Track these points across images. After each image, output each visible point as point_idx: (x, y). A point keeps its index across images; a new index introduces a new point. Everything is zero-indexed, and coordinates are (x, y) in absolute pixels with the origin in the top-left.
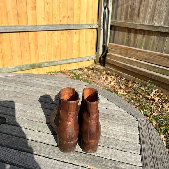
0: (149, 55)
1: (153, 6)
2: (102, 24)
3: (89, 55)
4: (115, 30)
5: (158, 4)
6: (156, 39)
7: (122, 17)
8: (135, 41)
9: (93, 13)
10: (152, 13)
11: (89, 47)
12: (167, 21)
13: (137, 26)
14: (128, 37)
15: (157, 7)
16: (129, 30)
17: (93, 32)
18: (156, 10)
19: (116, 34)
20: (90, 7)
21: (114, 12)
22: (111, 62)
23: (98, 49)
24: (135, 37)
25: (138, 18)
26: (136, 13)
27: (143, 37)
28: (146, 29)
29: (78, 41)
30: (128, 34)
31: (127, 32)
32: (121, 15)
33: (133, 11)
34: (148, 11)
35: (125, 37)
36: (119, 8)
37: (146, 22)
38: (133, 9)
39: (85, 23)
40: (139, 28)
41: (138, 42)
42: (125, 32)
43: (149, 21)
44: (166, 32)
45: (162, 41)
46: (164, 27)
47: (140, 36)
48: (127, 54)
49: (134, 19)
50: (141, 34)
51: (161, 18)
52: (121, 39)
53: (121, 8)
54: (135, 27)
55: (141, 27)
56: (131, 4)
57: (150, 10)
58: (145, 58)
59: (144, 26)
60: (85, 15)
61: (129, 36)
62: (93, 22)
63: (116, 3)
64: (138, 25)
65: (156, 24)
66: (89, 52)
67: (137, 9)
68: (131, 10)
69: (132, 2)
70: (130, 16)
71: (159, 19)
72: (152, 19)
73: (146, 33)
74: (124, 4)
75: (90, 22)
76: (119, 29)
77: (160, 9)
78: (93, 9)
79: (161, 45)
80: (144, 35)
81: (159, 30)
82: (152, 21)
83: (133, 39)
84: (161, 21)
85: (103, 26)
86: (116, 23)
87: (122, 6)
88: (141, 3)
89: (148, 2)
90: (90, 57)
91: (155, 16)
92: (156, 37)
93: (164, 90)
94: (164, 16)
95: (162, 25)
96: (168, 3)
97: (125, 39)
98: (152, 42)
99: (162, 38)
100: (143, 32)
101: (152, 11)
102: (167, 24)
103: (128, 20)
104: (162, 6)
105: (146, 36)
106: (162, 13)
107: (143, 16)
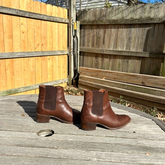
0: (118, 75)
1: (115, 35)
2: (72, 50)
3: (62, 78)
4: (83, 56)
6: (121, 62)
7: (90, 45)
8: (102, 64)
9: (64, 41)
10: (115, 40)
11: (62, 71)
12: (128, 46)
13: (103, 52)
14: (96, 61)
15: (119, 36)
16: (97, 55)
17: (65, 58)
18: (118, 38)
19: (85, 59)
20: (61, 36)
21: (82, 41)
22: (83, 84)
23: (69, 72)
24: (103, 60)
25: (104, 45)
26: (101, 41)
27: (110, 60)
28: (111, 53)
29: (51, 67)
30: (96, 59)
31: (95, 57)
32: (88, 42)
33: (98, 39)
34: (111, 39)
35: (94, 61)
36: (86, 37)
37: (111, 48)
38: (98, 38)
39: (57, 50)
40: (105, 53)
41: (106, 65)
42: (93, 56)
43: (114, 47)
44: (129, 55)
45: (126, 63)
46: (127, 51)
47: (106, 60)
49: (100, 46)
50: (107, 58)
51: (124, 44)
52: (90, 63)
53: (88, 37)
54: (102, 53)
55: (107, 52)
56: (96, 34)
57: (113, 38)
58: (114, 78)
59: (109, 52)
60: (57, 43)
62: (64, 49)
63: (83, 33)
64: (104, 51)
65: (120, 49)
66: (62, 76)
67: (102, 38)
68: (97, 38)
69: (97, 32)
70: (97, 43)
71: (121, 45)
72: (116, 45)
73: (112, 57)
74: (90, 34)
75: (62, 49)
76: (87, 55)
77: (122, 38)
78: (64, 38)
79: (125, 66)
80: (110, 58)
81: (123, 54)
82: (116, 47)
83: (101, 62)
84: (123, 47)
85: (73, 52)
86: (84, 49)
87: (89, 35)
88: (105, 32)
89: (111, 32)
90: (63, 80)
91: (118, 43)
92: (120, 60)
93: (135, 104)
94: (125, 43)
95: (125, 50)
96: (127, 33)
97: (94, 63)
98: (118, 64)
99: (126, 60)
100: (109, 56)
101: (115, 39)
102: (128, 49)
103: (95, 47)
104: (123, 35)
105: (112, 60)
106: (123, 40)
107: (108, 43)
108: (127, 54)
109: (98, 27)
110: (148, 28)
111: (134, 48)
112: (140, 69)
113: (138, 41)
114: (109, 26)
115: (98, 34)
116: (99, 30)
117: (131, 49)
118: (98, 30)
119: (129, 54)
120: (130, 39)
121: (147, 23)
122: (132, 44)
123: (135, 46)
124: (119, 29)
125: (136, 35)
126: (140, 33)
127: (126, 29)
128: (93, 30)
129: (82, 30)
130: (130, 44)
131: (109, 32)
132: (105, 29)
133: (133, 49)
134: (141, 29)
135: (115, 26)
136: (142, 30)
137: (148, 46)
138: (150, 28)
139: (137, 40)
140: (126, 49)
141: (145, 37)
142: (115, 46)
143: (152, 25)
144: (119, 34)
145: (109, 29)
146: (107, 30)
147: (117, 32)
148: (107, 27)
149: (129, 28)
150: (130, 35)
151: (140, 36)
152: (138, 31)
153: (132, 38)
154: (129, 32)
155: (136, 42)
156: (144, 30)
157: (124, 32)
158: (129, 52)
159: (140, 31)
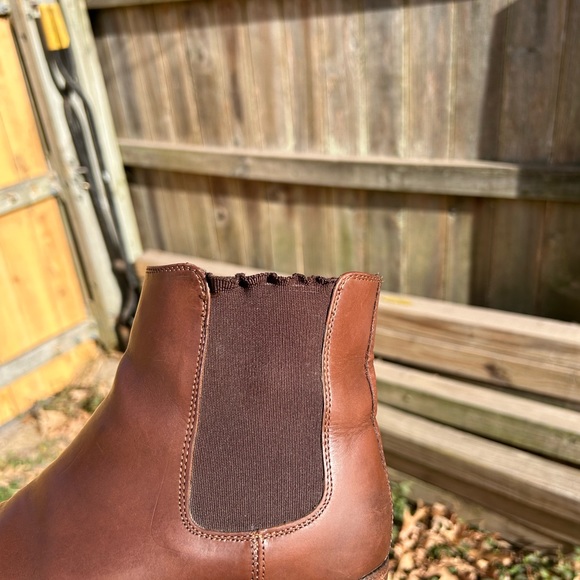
2: (73, 171)
3: (53, 328)
4: (150, 184)
5: (321, 51)
6: (351, 223)
7: (166, 124)
8: (256, 234)
10: (299, 96)
12: (382, 130)
13: (246, 167)
14: (221, 216)
15: (316, 65)
16: (218, 186)
17: (43, 218)
18: (317, 82)
19: (160, 205)
24: (253, 214)
25: (241, 123)
26: (223, 99)
27: (290, 214)
30: (217, 203)
32: (157, 109)
33: (205, 91)
36: (139, 79)
37: (281, 140)
38: (204, 83)
40: (257, 173)
41: (274, 237)
42: (199, 191)
43: (299, 136)
45: (380, 231)
47: (272, 212)
50: (273, 198)
52: (190, 226)
54: (238, 172)
55: (266, 169)
56: (188, 58)
57: (285, 79)
61: (225, 212)
62: (25, 169)
64: (249, 162)
65: (334, 151)
69: (190, 47)
70: (203, 116)
71: (340, 124)
73: (298, 194)
76: (167, 180)
77: (335, 76)
79: (380, 250)
80: (290, 202)
81: (356, 181)
82: (312, 137)
83: (246, 223)
84: (353, 133)
86: (142, 154)
87: (150, 67)
88: (232, 47)
90: (61, 336)
91: (318, 109)
92: (349, 213)
93: (457, 505)
94: (362, 106)
95: (364, 154)
96: (366, 42)
97: (210, 225)
98: (336, 234)
99: (378, 214)
100: (284, 191)
101: (298, 88)
102: (384, 145)
103: (199, 137)
104: (340, 57)
105: (300, 209)
106: (350, 94)
107: (261, 112)
108: (378, 182)
109: (188, 14)
111: (420, 137)
112: (465, 265)
113: (440, 92)
115: (194, 57)
116: (196, 32)
117: (402, 144)
118: (192, 36)
119: (395, 183)
120: (384, 82)
122: (404, 117)
123: (426, 126)
124: (315, 22)
125: (423, 54)
126: (447, 39)
127: (357, 16)
128: (165, 37)
129: (109, 40)
130: (393, 116)
131: (256, 43)
132: (228, 28)
133: (412, 147)
134: (452, 8)
136: (461, 20)
137: (506, 122)
139: (431, 90)
140: (374, 146)
141: (480, 65)
142: (306, 132)
144: (316, 53)
145: (254, 27)
146: (242, 29)
147: (301, 40)
148: (239, 14)
149: (374, 7)
150: (386, 58)
151: (446, 57)
152: (431, 30)
153: (399, 78)
154: (377, 37)
155: (425, 101)
156: (473, 19)
157: (344, 36)
158: (389, 168)
159: (447, 27)
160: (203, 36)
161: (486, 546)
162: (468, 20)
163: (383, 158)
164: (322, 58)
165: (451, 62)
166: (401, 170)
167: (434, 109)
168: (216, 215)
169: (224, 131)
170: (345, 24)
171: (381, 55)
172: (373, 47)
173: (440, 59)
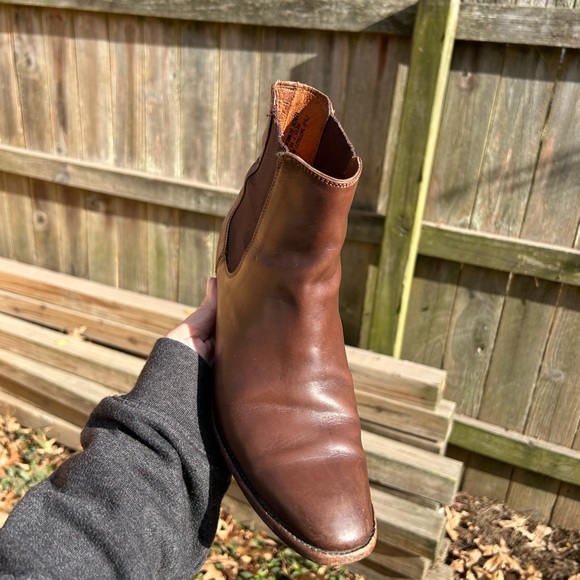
1: (119, 81)
5: (143, 76)
6: (165, 240)
8: (74, 240)
10: (120, 113)
12: (195, 156)
13: (67, 174)
14: (41, 220)
15: (138, 88)
16: (39, 190)
18: (138, 103)
24: (72, 221)
25: (65, 131)
26: (50, 107)
27: (108, 224)
28: (108, 188)
30: (38, 207)
31: (30, 196)
33: (31, 95)
34: (102, 103)
35: (29, 219)
37: (103, 153)
38: (31, 88)
40: (77, 181)
41: (92, 245)
42: (20, 193)
43: (119, 151)
45: (191, 248)
46: (186, 188)
47: (91, 220)
48: (44, 312)
50: (93, 207)
51: (168, 143)
52: (8, 226)
54: (59, 178)
55: (86, 178)
56: (15, 61)
57: (108, 96)
58: (127, 335)
59: (97, 177)
61: (44, 215)
64: (70, 169)
65: (151, 170)
67: (49, 88)
68: (25, 90)
69: (17, 50)
70: (28, 120)
71: (158, 145)
72: (129, 143)
73: (117, 206)
77: (155, 100)
80: (109, 213)
81: (169, 200)
82: (132, 153)
83: (64, 229)
84: (169, 157)
88: (59, 58)
89: (92, 56)
91: (138, 129)
92: (163, 228)
94: (178, 133)
95: (178, 176)
96: (183, 74)
97: (29, 228)
98: (151, 248)
99: (190, 233)
100: (104, 202)
101: (120, 106)
102: (196, 172)
103: (22, 139)
104: (160, 83)
105: (118, 221)
106: (167, 119)
107: (85, 124)
108: (190, 204)
109: (17, 17)
110: (292, 59)
111: (227, 168)
113: (245, 129)
114: (80, 21)
115: (22, 61)
116: (25, 37)
117: (212, 172)
118: (20, 39)
119: (203, 205)
120: (198, 114)
121: (285, 23)
122: (214, 148)
123: (233, 158)
124: (138, 48)
125: (232, 93)
126: (252, 83)
127: (176, 49)
130: (205, 144)
131: (82, 57)
132: (56, 39)
133: (220, 175)
134: (257, 56)
135: (114, 27)
136: (264, 68)
138: (307, 56)
139: (237, 126)
140: (187, 170)
142: (126, 149)
143: (316, 43)
144: (138, 77)
145: (81, 43)
146: (70, 42)
147: (126, 63)
148: (68, 27)
149: (191, 44)
150: (200, 92)
151: (251, 99)
152: (239, 72)
153: (211, 112)
154: (193, 71)
155: (232, 135)
156: (274, 69)
157: (164, 65)
158: (199, 191)
159: (252, 72)
160: (31, 42)
161: (253, 543)
162: (270, 70)
163: (195, 183)
164: (143, 83)
165: (255, 103)
166: (210, 194)
167: (240, 143)
168: (35, 218)
169: (48, 136)
170: (165, 55)
171: (196, 87)
172: (189, 80)
173: (246, 100)
